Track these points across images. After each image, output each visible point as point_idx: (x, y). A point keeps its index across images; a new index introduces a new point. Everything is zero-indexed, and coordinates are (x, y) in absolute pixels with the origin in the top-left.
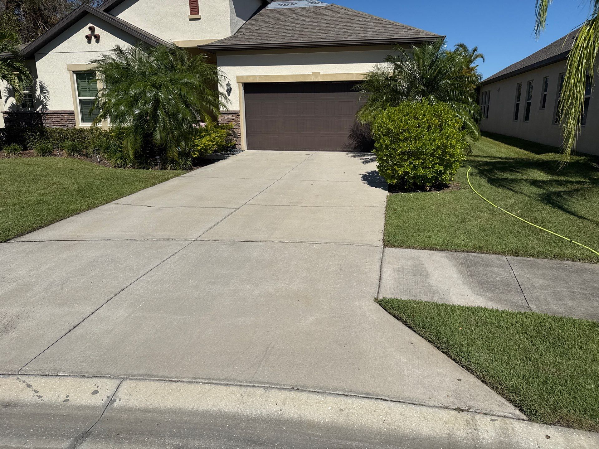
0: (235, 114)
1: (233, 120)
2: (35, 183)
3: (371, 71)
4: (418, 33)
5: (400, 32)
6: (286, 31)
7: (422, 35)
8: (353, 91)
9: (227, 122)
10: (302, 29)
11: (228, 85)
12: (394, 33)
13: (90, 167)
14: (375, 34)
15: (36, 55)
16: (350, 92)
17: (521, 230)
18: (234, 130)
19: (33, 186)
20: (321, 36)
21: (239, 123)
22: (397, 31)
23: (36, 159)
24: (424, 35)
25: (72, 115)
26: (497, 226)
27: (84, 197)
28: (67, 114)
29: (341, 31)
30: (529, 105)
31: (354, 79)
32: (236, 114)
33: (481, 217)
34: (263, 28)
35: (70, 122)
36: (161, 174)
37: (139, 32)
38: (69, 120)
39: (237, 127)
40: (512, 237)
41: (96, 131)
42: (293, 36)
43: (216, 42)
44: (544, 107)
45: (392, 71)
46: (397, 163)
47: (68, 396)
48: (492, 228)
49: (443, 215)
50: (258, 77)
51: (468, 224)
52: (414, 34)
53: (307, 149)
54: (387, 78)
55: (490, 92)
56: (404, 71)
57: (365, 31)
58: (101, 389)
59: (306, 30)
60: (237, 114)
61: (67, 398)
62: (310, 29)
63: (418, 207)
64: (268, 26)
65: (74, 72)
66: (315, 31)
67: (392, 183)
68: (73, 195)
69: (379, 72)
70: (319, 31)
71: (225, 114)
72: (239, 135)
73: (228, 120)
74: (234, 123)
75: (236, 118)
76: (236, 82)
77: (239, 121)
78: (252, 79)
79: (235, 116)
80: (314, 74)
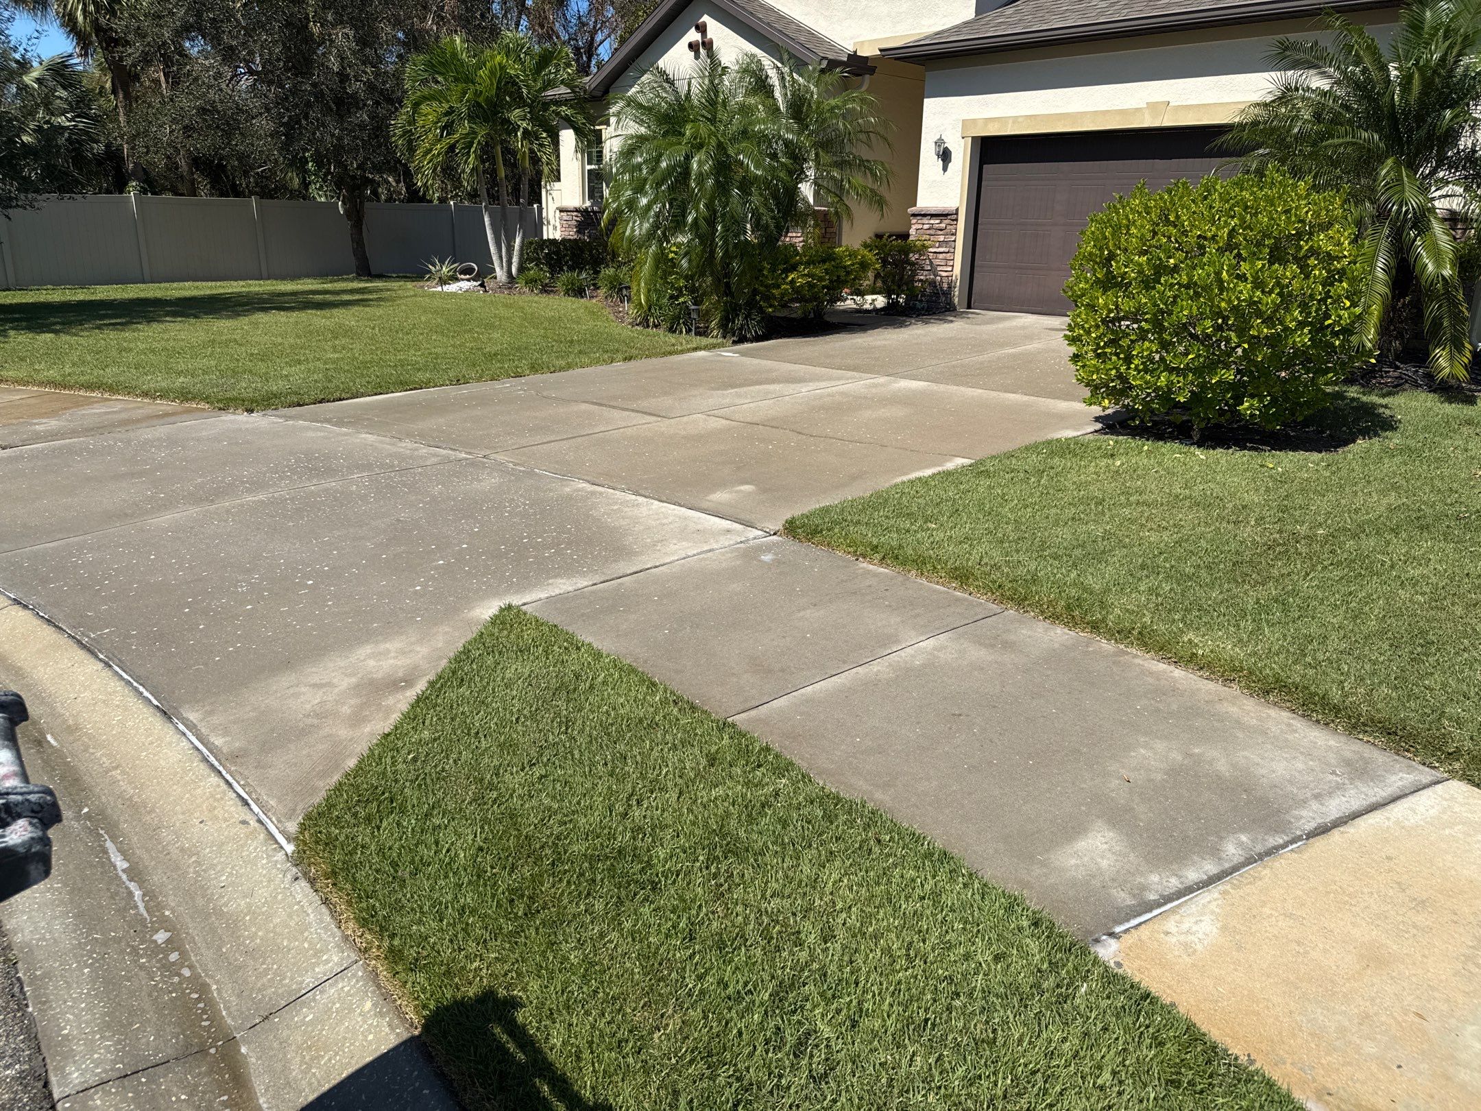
0: (946, 215)
1: (940, 232)
9: (928, 237)
11: (940, 142)
15: (611, 91)
21: (953, 238)
32: (949, 216)
39: (947, 250)
43: (926, 37)
50: (1010, 122)
60: (954, 217)
71: (925, 215)
72: (950, 269)
73: (932, 232)
74: (942, 238)
75: (949, 227)
76: (959, 135)
77: (954, 234)
78: (997, 125)
79: (947, 221)
80: (1153, 106)
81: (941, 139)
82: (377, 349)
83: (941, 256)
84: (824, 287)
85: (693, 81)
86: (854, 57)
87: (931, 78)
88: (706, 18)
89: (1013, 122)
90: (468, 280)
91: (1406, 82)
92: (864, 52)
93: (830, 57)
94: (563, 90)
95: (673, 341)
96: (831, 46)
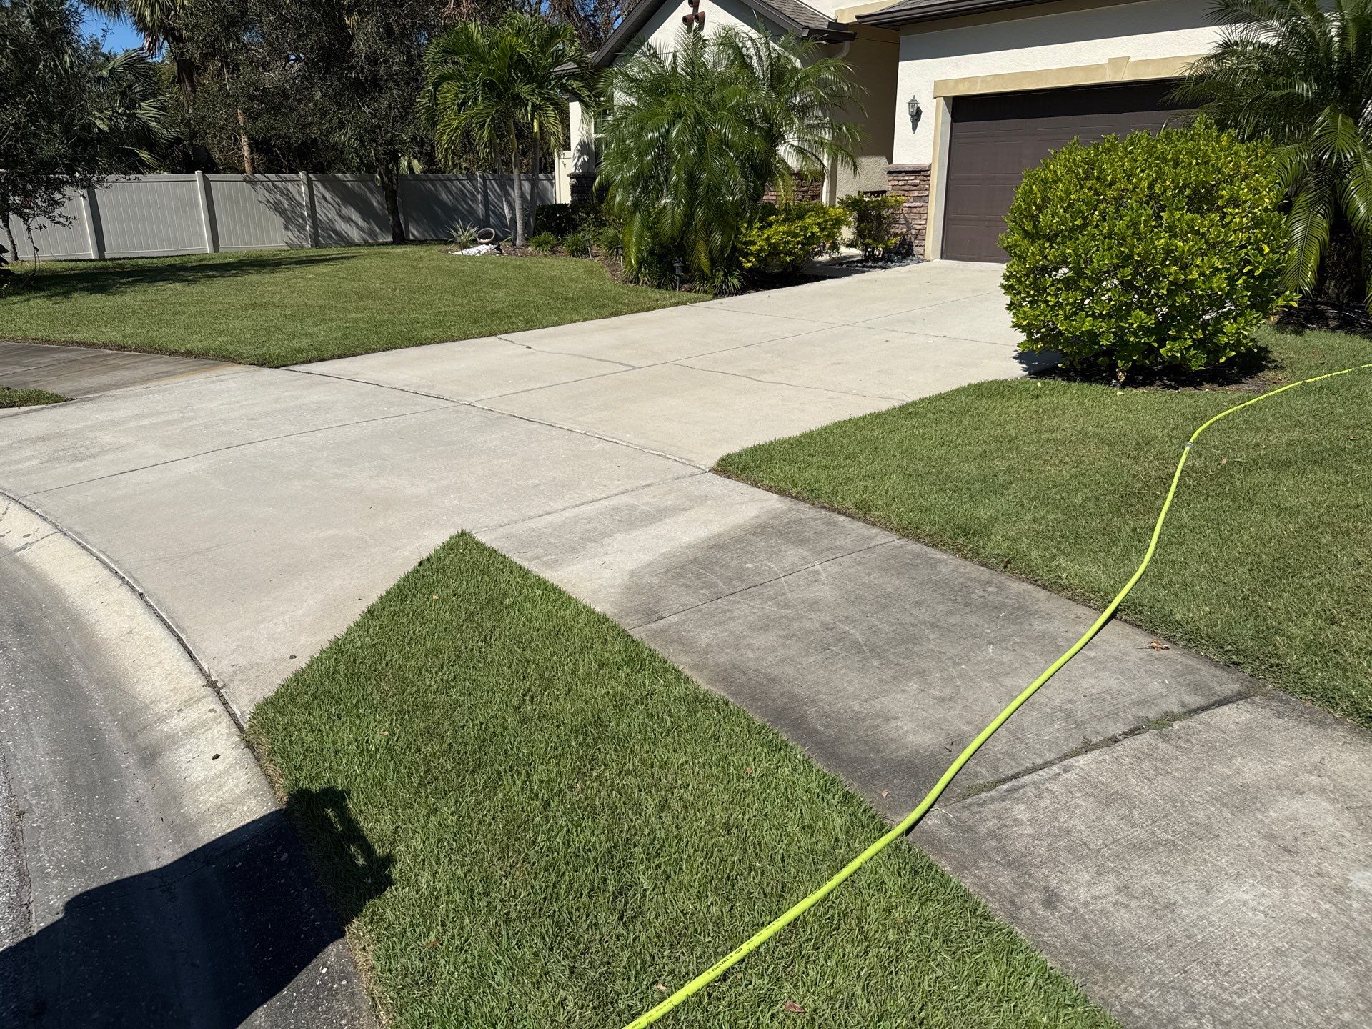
0: (919, 172)
1: (914, 188)
9: (904, 193)
11: (913, 103)
18: (911, 211)
21: (927, 193)
32: (921, 172)
39: (920, 204)
50: (979, 81)
60: (925, 173)
71: (900, 172)
72: (923, 222)
73: (906, 188)
74: (916, 193)
75: (922, 183)
76: (932, 96)
77: (928, 189)
78: (967, 85)
79: (920, 177)
80: (1114, 62)
81: (914, 100)
82: (395, 309)
83: (915, 210)
84: (798, 243)
85: (678, 54)
86: (834, 24)
87: (905, 42)
89: (983, 82)
90: (487, 244)
91: (1343, 33)
92: (844, 20)
93: (812, 26)
94: (572, 65)
95: (658, 296)
96: (814, 14)
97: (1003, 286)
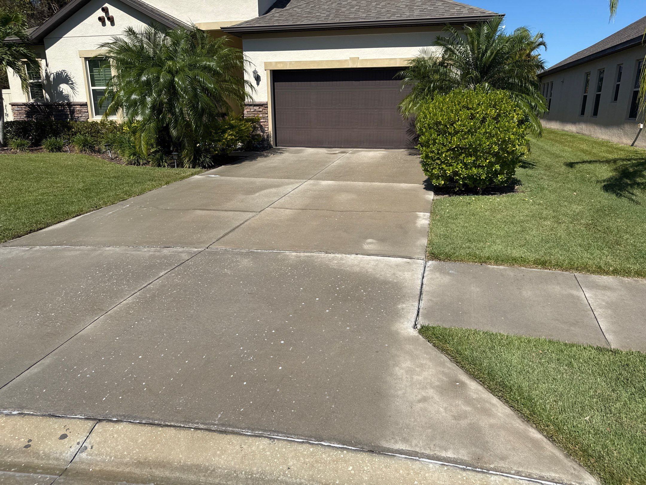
1: (260, 113)
2: (38, 182)
3: (417, 55)
4: (473, 12)
5: (451, 11)
6: (320, 11)
7: (477, 13)
8: (396, 79)
9: (254, 115)
10: (339, 8)
11: (255, 72)
12: (444, 11)
13: (100, 164)
14: (423, 13)
15: (45, 40)
16: (393, 80)
17: (592, 242)
18: (262, 124)
19: (35, 184)
20: (360, 16)
22: (448, 9)
23: (44, 155)
24: (480, 13)
25: (85, 106)
26: (563, 237)
27: (88, 198)
28: (79, 106)
29: (383, 10)
30: (598, 97)
31: (398, 65)
32: (263, 105)
33: (543, 226)
34: (294, 7)
35: (83, 115)
36: (177, 172)
37: (157, 13)
38: (82, 113)
39: (264, 121)
40: (582, 251)
41: (110, 125)
42: (328, 16)
43: (242, 24)
44: (616, 99)
45: (441, 56)
46: (445, 161)
47: (30, 441)
48: (556, 239)
49: (498, 223)
50: (288, 64)
51: (528, 234)
52: (467, 12)
53: (342, 146)
54: (435, 63)
55: (552, 84)
56: (456, 54)
57: (411, 9)
58: (70, 432)
59: (343, 10)
60: (266, 106)
61: (30, 443)
62: (348, 7)
63: (468, 213)
64: (301, 5)
65: (86, 59)
66: (353, 10)
67: (439, 184)
68: (76, 195)
69: (425, 56)
70: (358, 10)
71: (251, 105)
72: (267, 129)
73: (255, 113)
74: (261, 116)
75: (263, 110)
76: (264, 69)
77: (267, 114)
78: (282, 65)
79: (262, 108)
80: (352, 59)
87: (245, 42)
88: (107, 5)
89: (290, 64)
97: (421, 162)
